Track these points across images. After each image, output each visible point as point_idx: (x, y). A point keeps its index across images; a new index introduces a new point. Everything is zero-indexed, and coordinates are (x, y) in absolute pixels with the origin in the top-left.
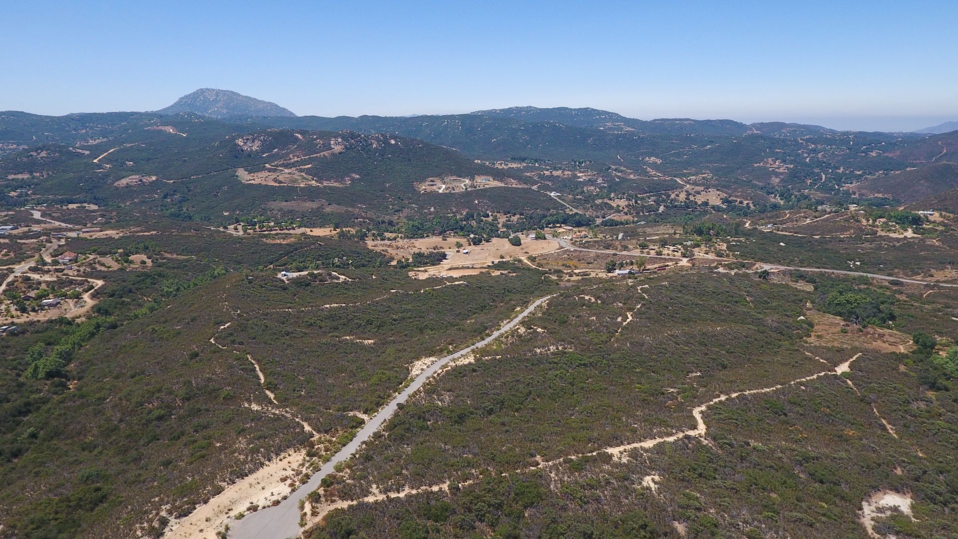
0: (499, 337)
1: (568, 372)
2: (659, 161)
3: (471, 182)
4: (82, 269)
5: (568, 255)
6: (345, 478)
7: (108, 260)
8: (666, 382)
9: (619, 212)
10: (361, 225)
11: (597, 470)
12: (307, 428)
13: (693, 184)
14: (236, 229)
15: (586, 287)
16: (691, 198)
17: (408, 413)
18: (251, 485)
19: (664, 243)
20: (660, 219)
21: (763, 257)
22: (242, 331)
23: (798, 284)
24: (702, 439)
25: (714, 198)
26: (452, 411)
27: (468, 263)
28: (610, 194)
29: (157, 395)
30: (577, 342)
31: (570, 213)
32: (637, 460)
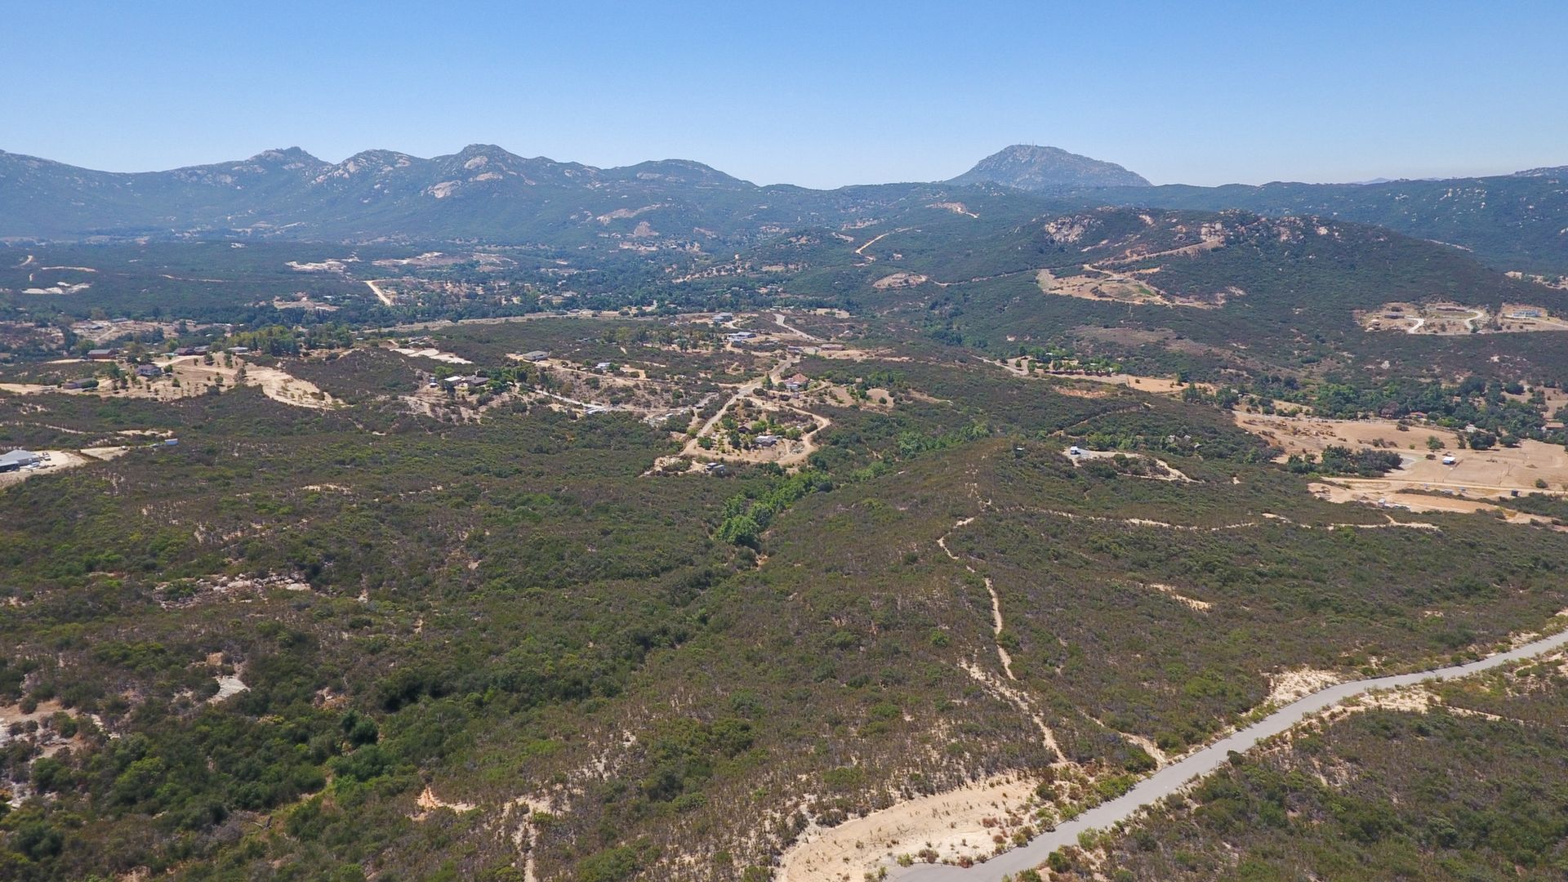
3: (1488, 317)
4: (809, 400)
6: (1093, 868)
7: (842, 392)
12: (1050, 742)
17: (1247, 777)
18: (935, 813)
22: (988, 535)
29: (848, 608)
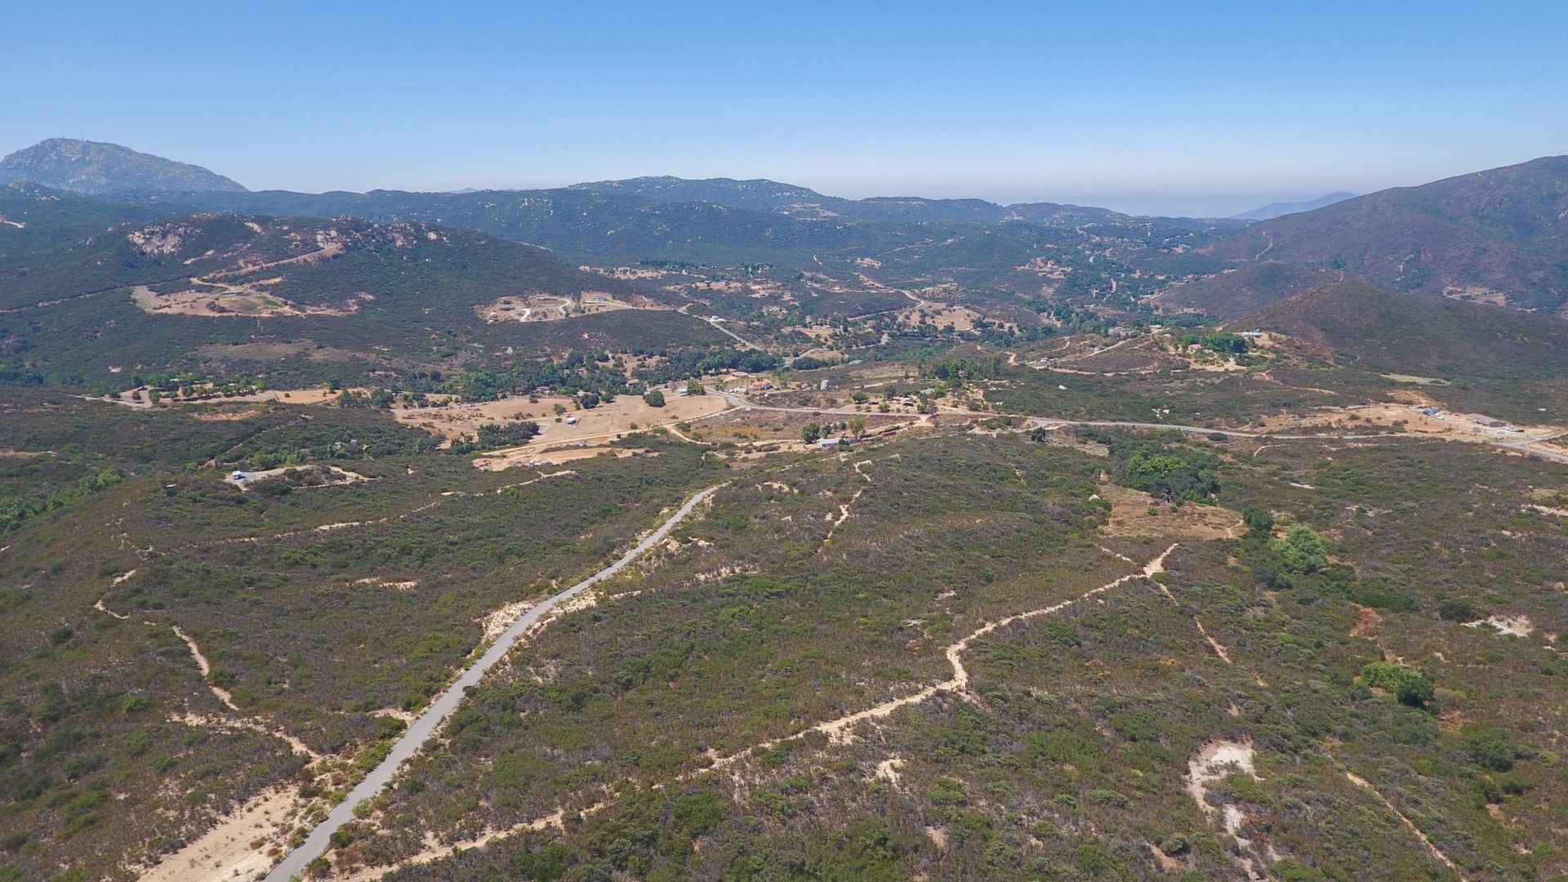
0: (636, 559)
1: (752, 608)
2: (877, 265)
3: (574, 304)
5: (743, 418)
6: (374, 828)
8: (905, 610)
9: (820, 345)
10: (382, 382)
11: (806, 761)
12: (298, 747)
13: (930, 299)
14: (137, 397)
15: (774, 469)
16: (929, 321)
17: (483, 701)
19: (891, 393)
20: (884, 355)
21: (1035, 408)
22: (160, 583)
23: (1088, 446)
24: (963, 694)
25: (962, 320)
26: (561, 691)
27: (576, 439)
28: (804, 318)
30: (764, 558)
31: (743, 350)
32: (866, 738)
